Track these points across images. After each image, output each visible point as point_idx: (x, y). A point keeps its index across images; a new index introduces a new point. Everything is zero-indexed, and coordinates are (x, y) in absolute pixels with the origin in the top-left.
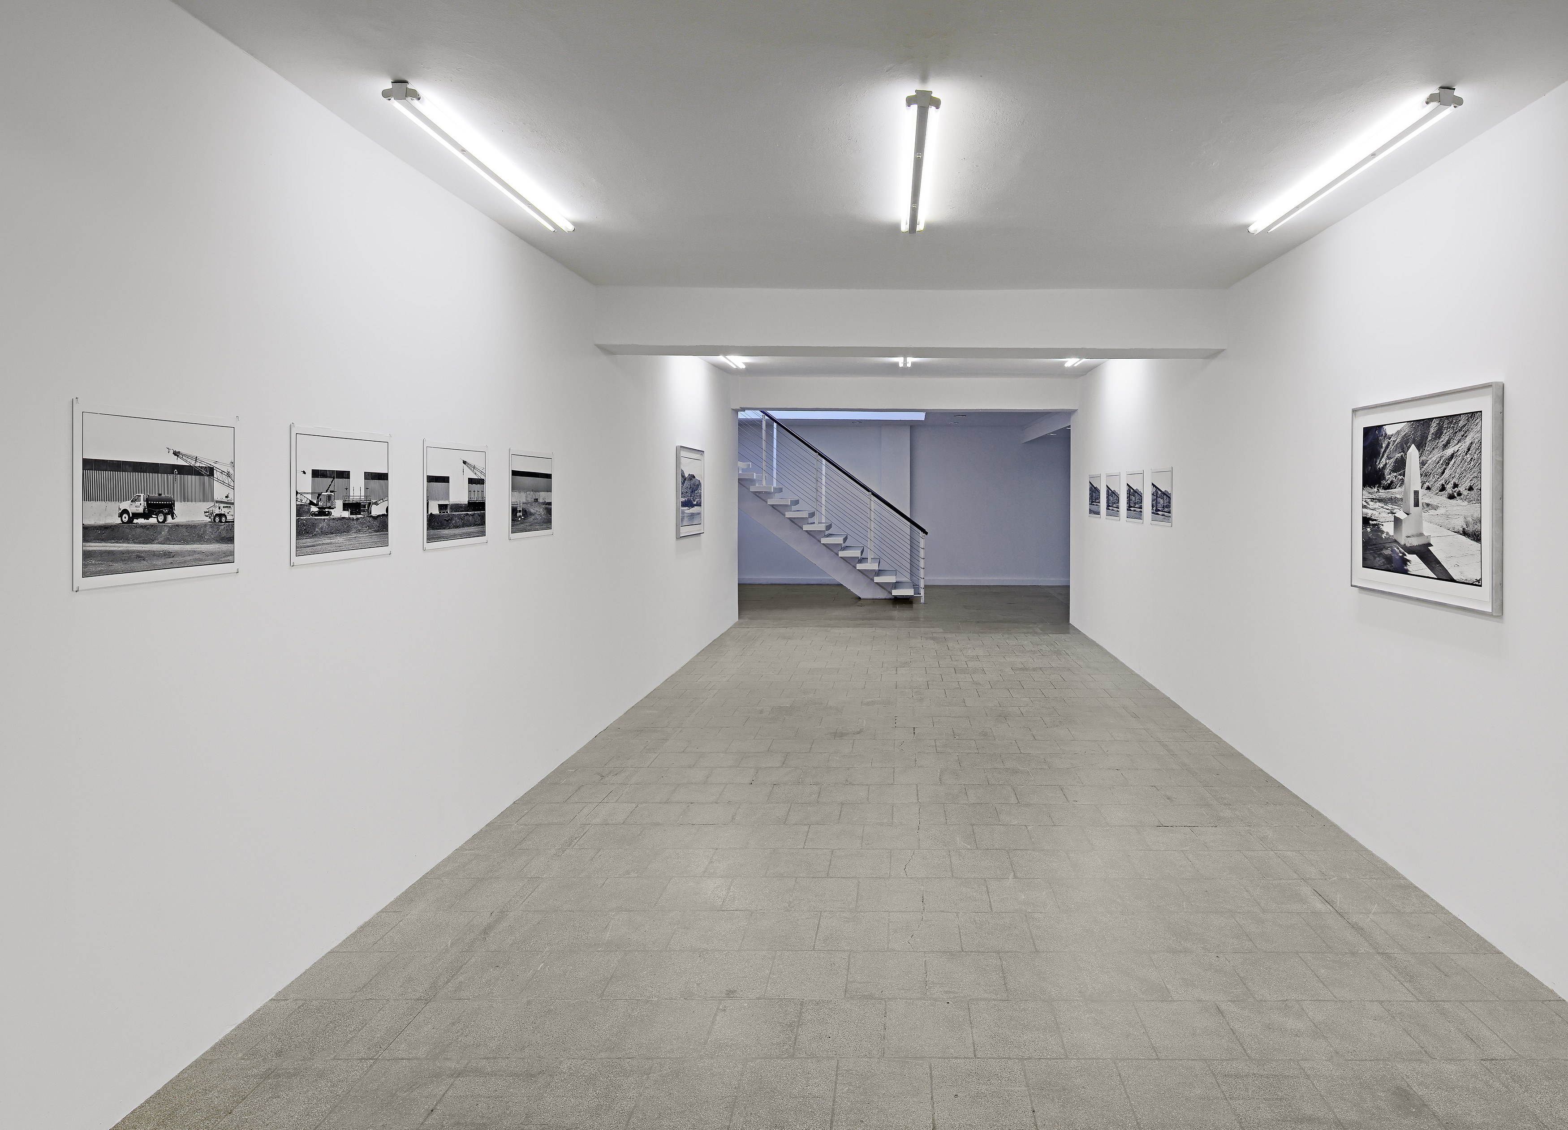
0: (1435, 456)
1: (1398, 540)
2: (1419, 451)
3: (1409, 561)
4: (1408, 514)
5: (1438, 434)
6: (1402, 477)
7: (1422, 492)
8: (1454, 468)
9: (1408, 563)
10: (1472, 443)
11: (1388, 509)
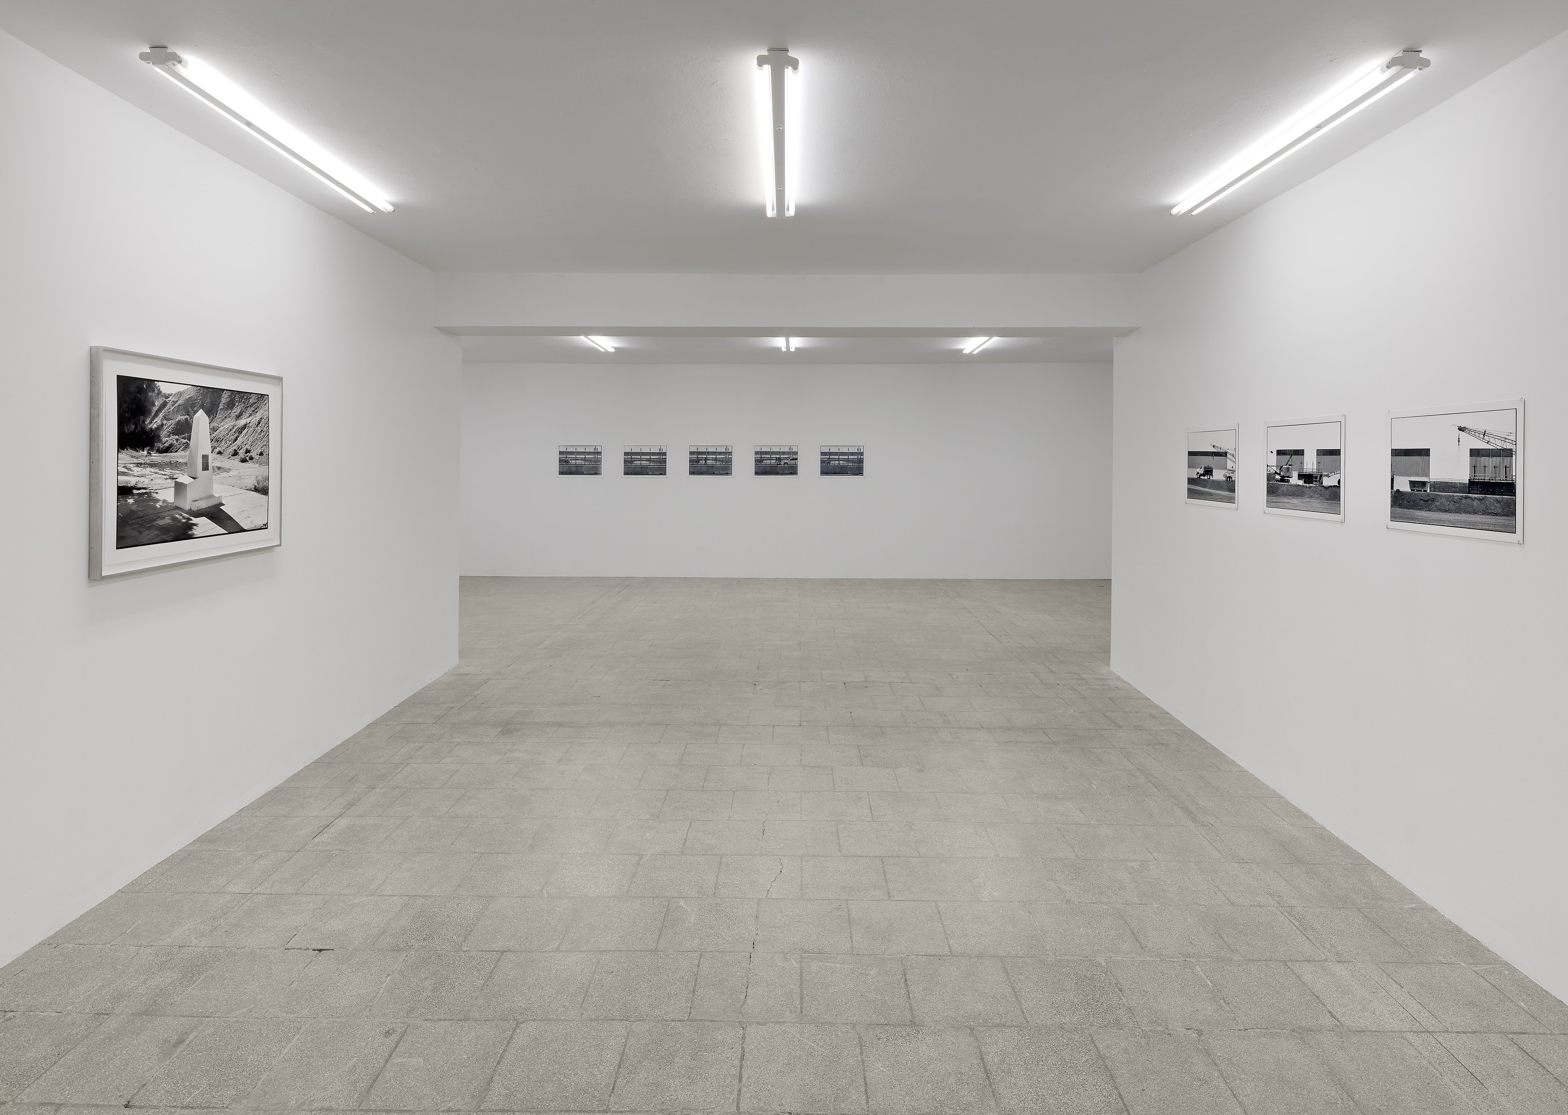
0: (228, 424)
1: (181, 506)
2: (209, 417)
3: (195, 525)
4: (194, 478)
5: (231, 405)
6: (186, 440)
7: (211, 457)
8: (247, 437)
9: (195, 527)
10: (261, 418)
11: (165, 475)
